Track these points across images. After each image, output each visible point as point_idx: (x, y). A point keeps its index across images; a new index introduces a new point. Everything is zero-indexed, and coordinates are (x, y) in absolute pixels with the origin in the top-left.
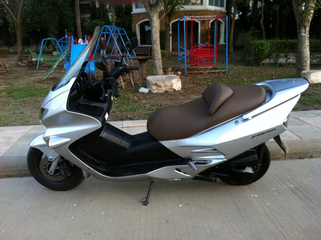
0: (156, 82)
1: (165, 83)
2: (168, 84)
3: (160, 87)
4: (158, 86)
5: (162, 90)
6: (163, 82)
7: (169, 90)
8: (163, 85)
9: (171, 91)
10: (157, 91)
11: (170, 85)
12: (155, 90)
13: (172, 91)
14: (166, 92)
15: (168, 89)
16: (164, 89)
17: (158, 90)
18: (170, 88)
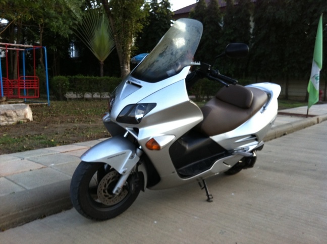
0: (5, 111)
1: (18, 112)
2: (21, 113)
3: (11, 117)
4: (7, 116)
5: (13, 121)
6: (15, 112)
7: (22, 121)
8: (14, 114)
9: (24, 122)
10: (6, 122)
11: (23, 114)
12: (3, 121)
13: (26, 121)
14: (19, 123)
15: (20, 119)
16: (15, 120)
17: (8, 121)
18: (23, 118)
